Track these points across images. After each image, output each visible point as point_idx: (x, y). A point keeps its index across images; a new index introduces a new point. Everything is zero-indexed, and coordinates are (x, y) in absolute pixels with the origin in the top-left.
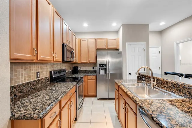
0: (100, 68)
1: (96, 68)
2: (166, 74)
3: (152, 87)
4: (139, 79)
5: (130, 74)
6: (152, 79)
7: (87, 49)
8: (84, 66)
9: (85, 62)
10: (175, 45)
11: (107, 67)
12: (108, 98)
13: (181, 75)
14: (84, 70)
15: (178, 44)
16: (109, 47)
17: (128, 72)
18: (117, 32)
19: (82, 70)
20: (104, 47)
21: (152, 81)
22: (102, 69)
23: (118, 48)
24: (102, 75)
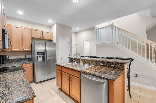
0: (38, 55)
1: (29, 56)
2: (82, 56)
3: (80, 64)
4: (71, 61)
5: (61, 59)
6: (80, 60)
7: (20, 37)
8: (14, 55)
9: (18, 50)
10: (83, 41)
11: (45, 55)
12: (46, 80)
13: (89, 57)
14: (15, 59)
15: (84, 41)
16: (44, 38)
17: (60, 58)
18: (50, 27)
19: (11, 59)
20: (40, 37)
21: (80, 61)
22: (40, 57)
23: (51, 40)
24: (40, 62)
